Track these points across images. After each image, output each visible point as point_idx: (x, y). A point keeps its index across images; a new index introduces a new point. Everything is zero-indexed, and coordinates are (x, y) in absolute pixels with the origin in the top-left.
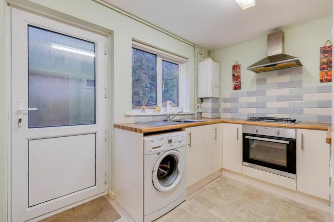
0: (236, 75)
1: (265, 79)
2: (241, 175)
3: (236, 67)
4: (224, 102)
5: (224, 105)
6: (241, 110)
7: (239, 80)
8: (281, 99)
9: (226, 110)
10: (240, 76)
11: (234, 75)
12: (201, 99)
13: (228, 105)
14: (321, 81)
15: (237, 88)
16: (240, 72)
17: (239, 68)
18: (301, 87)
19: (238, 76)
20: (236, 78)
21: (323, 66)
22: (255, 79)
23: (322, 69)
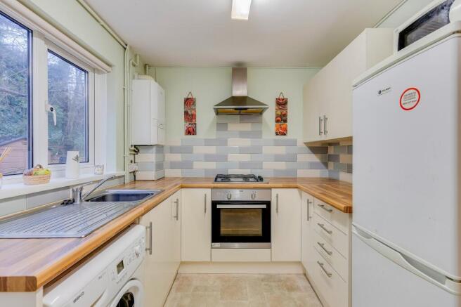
0: (190, 113)
1: (226, 124)
2: (210, 263)
3: (189, 102)
4: (171, 153)
5: (171, 157)
6: (197, 165)
7: (194, 120)
8: (242, 150)
9: (174, 165)
10: (195, 115)
11: (186, 113)
12: (135, 146)
13: (177, 157)
14: (277, 134)
15: (191, 132)
16: (195, 109)
17: (194, 104)
18: (261, 138)
19: (192, 115)
20: (190, 117)
21: (279, 118)
22: (215, 123)
23: (277, 121)
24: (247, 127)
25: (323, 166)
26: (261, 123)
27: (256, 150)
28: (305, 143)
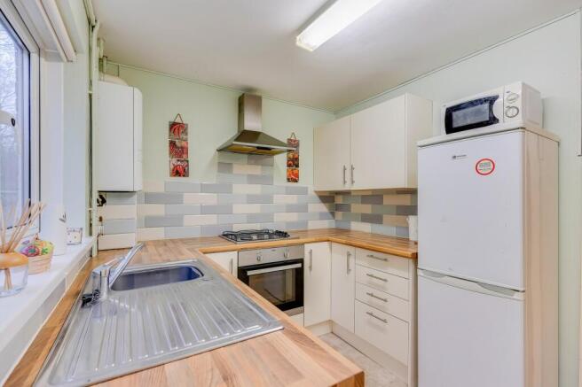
0: (178, 144)
1: (231, 164)
3: (177, 128)
4: (146, 203)
5: (146, 210)
6: (188, 220)
7: (184, 156)
10: (187, 149)
11: (172, 144)
13: (159, 210)
14: (288, 180)
15: (179, 172)
16: (186, 140)
17: (185, 132)
18: (272, 184)
19: (182, 148)
20: (178, 150)
21: (290, 162)
22: (217, 161)
23: (289, 166)
24: (256, 170)
25: (330, 216)
26: (272, 166)
27: (266, 199)
28: (316, 192)
